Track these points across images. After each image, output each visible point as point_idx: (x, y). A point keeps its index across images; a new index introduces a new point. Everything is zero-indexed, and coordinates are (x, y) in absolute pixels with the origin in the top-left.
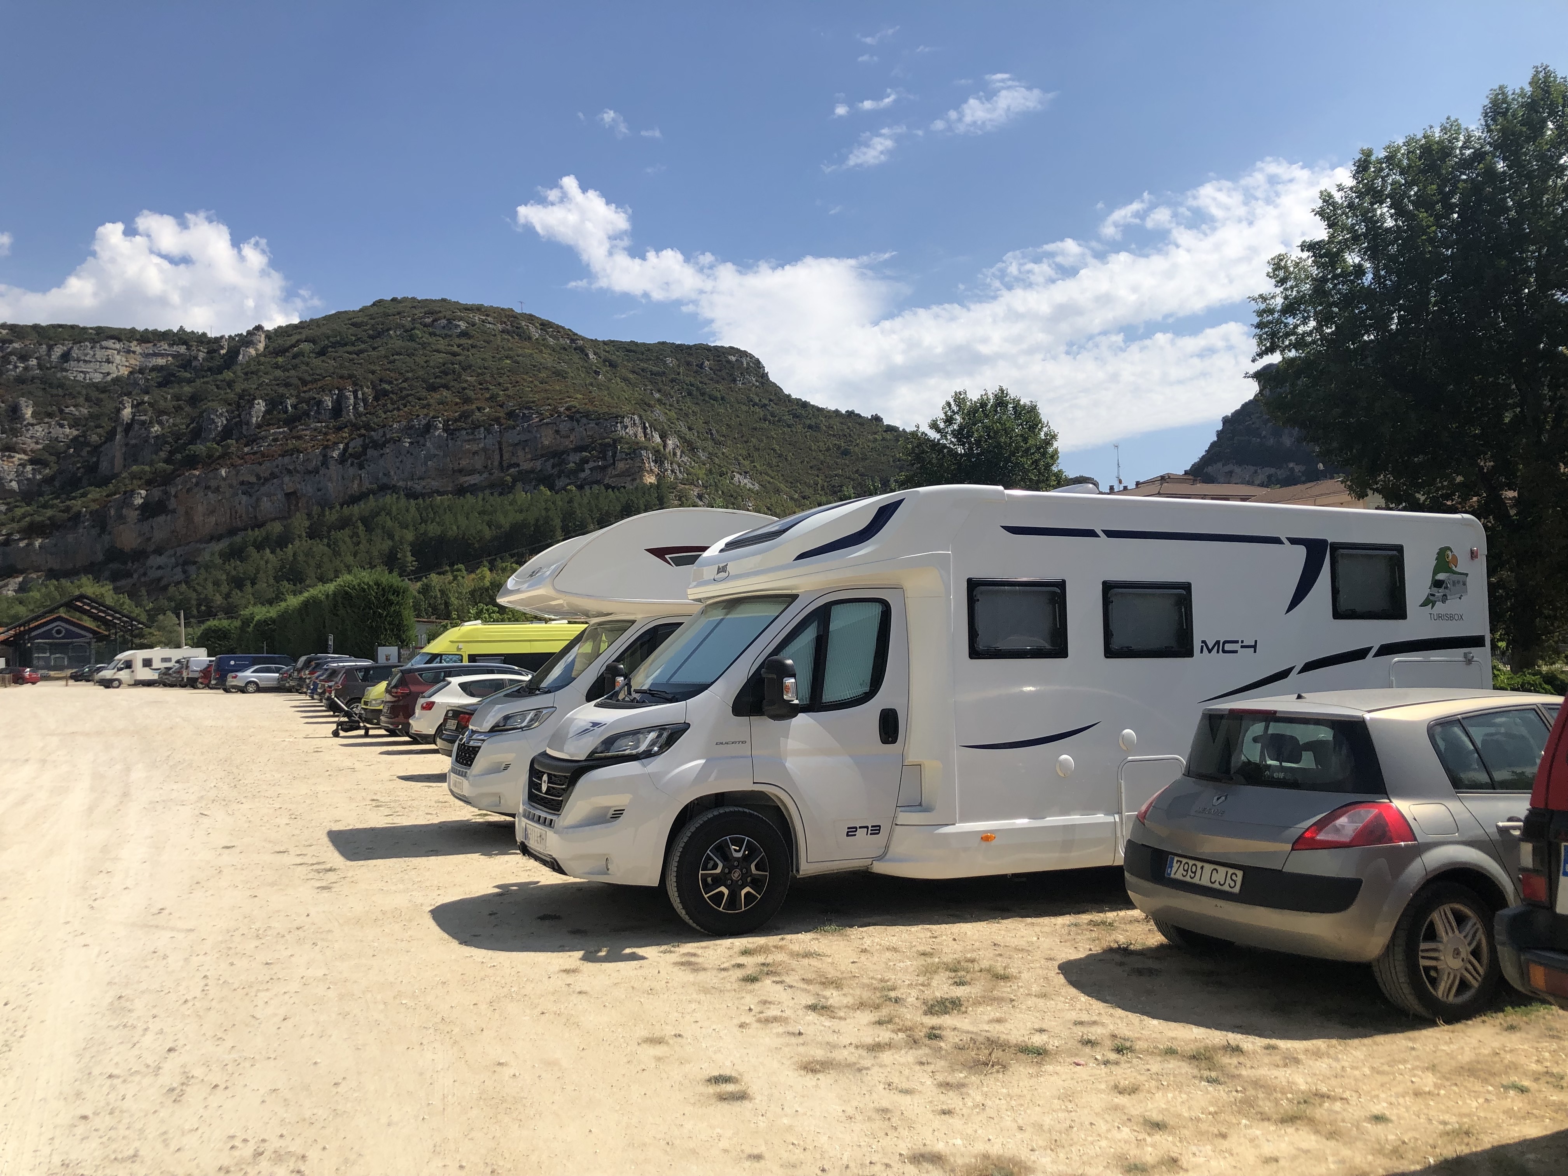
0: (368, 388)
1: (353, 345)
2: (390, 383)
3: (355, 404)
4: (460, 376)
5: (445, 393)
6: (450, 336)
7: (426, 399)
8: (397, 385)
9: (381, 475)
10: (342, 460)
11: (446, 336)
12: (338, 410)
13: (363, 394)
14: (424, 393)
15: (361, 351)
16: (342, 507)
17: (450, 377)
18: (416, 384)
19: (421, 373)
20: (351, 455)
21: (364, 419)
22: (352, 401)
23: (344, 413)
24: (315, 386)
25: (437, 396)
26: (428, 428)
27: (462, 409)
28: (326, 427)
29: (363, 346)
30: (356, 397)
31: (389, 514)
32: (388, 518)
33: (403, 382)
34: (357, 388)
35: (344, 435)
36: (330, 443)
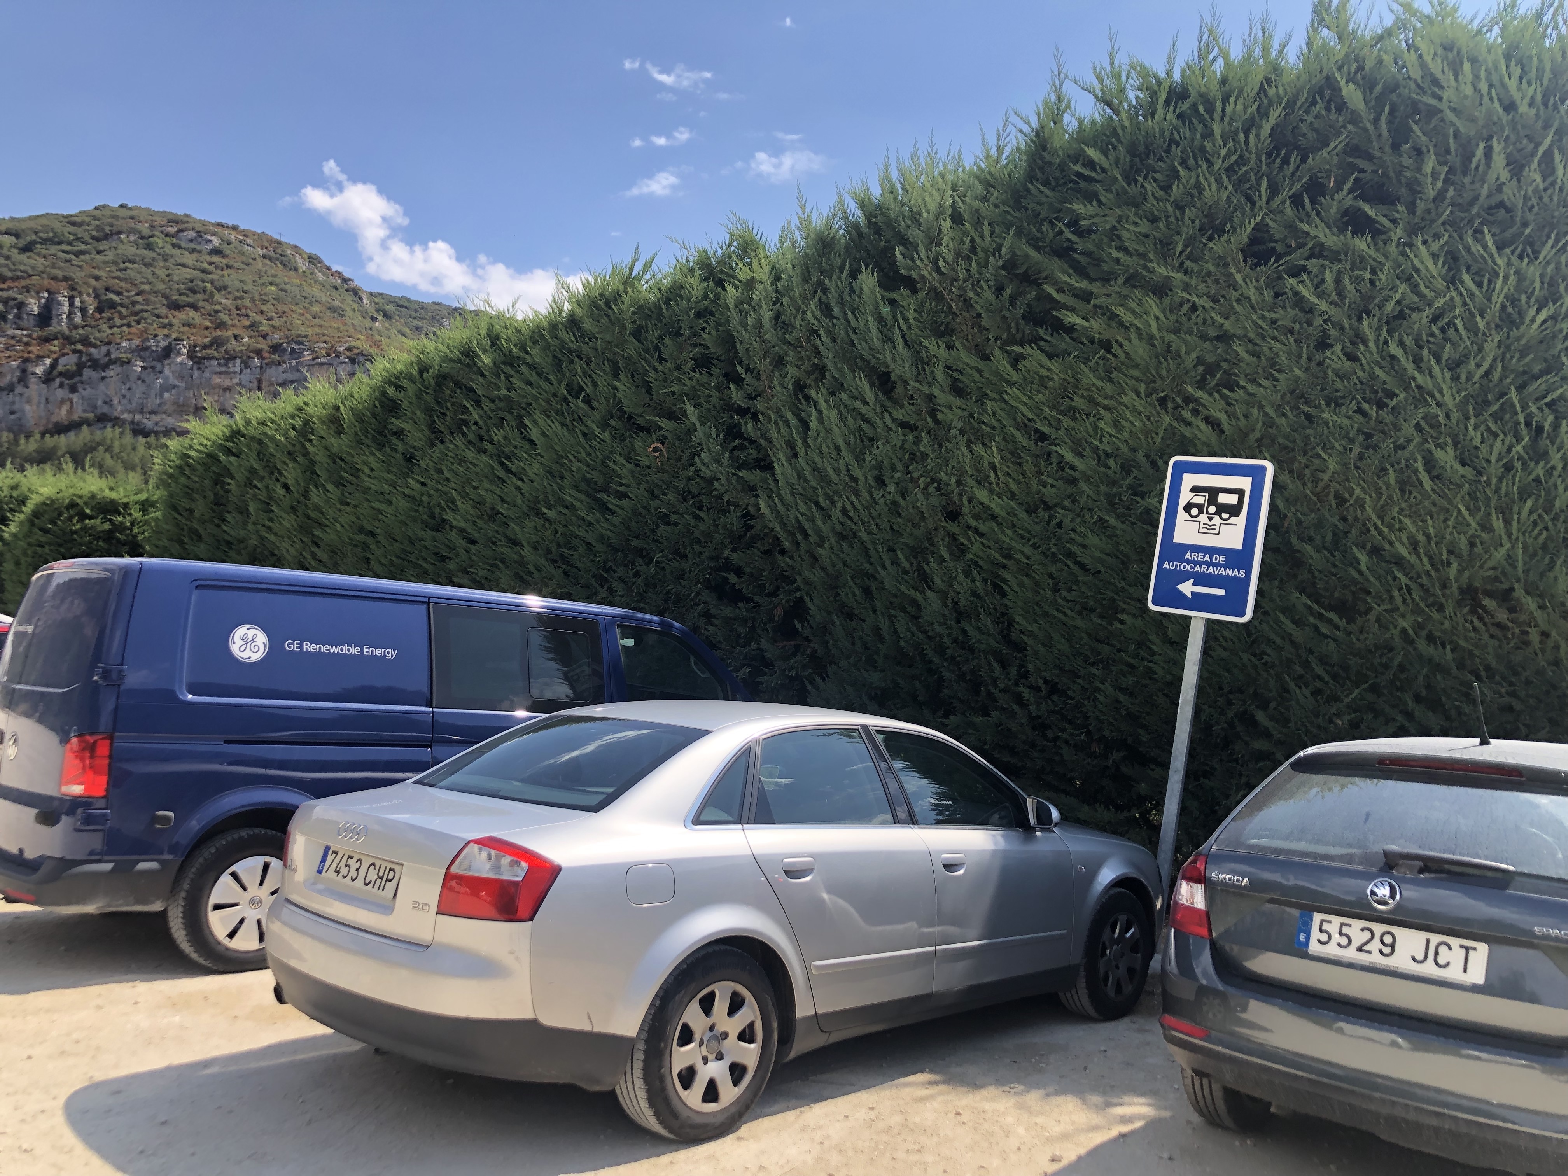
0: (88, 295)
1: (70, 243)
2: (119, 294)
3: (70, 313)
4: (212, 295)
5: (192, 313)
6: (199, 252)
7: (167, 317)
8: (128, 297)
9: (99, 403)
10: (48, 378)
11: (193, 251)
12: (45, 317)
13: (82, 302)
14: (163, 311)
15: (83, 253)
16: (43, 435)
17: (200, 296)
18: (154, 299)
19: (161, 287)
20: (61, 374)
21: (81, 331)
22: (66, 308)
23: (54, 322)
24: (16, 284)
25: (182, 315)
26: (168, 352)
27: (214, 334)
28: (29, 336)
29: (83, 247)
30: (72, 304)
31: (109, 449)
32: (108, 455)
33: (138, 294)
34: (74, 293)
35: (53, 348)
36: (31, 355)
